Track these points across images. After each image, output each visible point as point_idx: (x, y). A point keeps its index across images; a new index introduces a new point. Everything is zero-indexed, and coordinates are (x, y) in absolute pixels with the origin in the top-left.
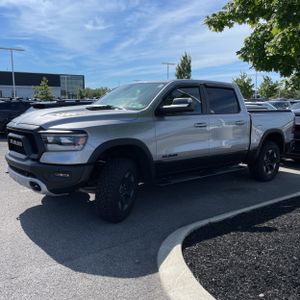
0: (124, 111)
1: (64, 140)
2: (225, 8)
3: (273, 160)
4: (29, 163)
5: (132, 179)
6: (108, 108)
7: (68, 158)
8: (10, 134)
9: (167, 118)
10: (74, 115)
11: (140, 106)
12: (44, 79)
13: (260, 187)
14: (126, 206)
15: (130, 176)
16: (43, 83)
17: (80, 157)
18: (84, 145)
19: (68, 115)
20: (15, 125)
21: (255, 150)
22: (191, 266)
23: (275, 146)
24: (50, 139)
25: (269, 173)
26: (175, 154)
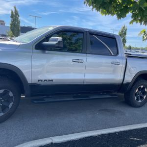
25: (140, 101)
26: (52, 81)
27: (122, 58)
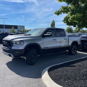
0: (34, 36)
1: (18, 43)
2: (59, 10)
3: (75, 49)
4: (8, 49)
5: (36, 54)
6: (30, 35)
7: (19, 48)
8: (4, 42)
9: (45, 37)
10: (20, 37)
11: (38, 34)
12: (13, 27)
13: (71, 57)
14: (34, 61)
15: (35, 53)
16: (12, 28)
17: (22, 47)
18: (23, 44)
19: (19, 37)
20: (5, 39)
21: (70, 47)
22: (50, 75)
23: (76, 46)
24: (14, 43)
25: (74, 53)
26: (48, 47)
27: (67, 37)
